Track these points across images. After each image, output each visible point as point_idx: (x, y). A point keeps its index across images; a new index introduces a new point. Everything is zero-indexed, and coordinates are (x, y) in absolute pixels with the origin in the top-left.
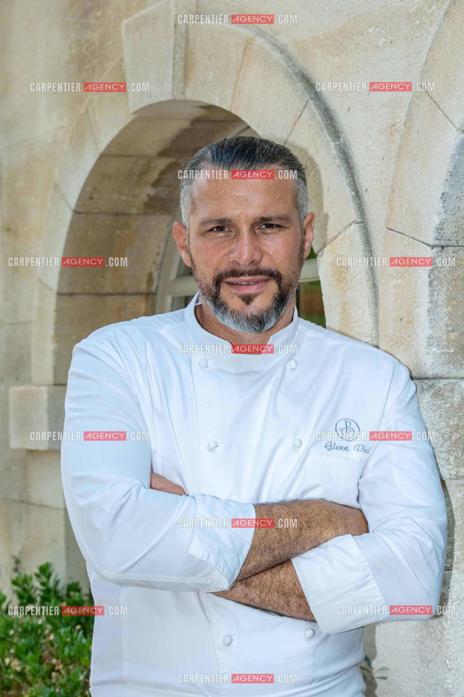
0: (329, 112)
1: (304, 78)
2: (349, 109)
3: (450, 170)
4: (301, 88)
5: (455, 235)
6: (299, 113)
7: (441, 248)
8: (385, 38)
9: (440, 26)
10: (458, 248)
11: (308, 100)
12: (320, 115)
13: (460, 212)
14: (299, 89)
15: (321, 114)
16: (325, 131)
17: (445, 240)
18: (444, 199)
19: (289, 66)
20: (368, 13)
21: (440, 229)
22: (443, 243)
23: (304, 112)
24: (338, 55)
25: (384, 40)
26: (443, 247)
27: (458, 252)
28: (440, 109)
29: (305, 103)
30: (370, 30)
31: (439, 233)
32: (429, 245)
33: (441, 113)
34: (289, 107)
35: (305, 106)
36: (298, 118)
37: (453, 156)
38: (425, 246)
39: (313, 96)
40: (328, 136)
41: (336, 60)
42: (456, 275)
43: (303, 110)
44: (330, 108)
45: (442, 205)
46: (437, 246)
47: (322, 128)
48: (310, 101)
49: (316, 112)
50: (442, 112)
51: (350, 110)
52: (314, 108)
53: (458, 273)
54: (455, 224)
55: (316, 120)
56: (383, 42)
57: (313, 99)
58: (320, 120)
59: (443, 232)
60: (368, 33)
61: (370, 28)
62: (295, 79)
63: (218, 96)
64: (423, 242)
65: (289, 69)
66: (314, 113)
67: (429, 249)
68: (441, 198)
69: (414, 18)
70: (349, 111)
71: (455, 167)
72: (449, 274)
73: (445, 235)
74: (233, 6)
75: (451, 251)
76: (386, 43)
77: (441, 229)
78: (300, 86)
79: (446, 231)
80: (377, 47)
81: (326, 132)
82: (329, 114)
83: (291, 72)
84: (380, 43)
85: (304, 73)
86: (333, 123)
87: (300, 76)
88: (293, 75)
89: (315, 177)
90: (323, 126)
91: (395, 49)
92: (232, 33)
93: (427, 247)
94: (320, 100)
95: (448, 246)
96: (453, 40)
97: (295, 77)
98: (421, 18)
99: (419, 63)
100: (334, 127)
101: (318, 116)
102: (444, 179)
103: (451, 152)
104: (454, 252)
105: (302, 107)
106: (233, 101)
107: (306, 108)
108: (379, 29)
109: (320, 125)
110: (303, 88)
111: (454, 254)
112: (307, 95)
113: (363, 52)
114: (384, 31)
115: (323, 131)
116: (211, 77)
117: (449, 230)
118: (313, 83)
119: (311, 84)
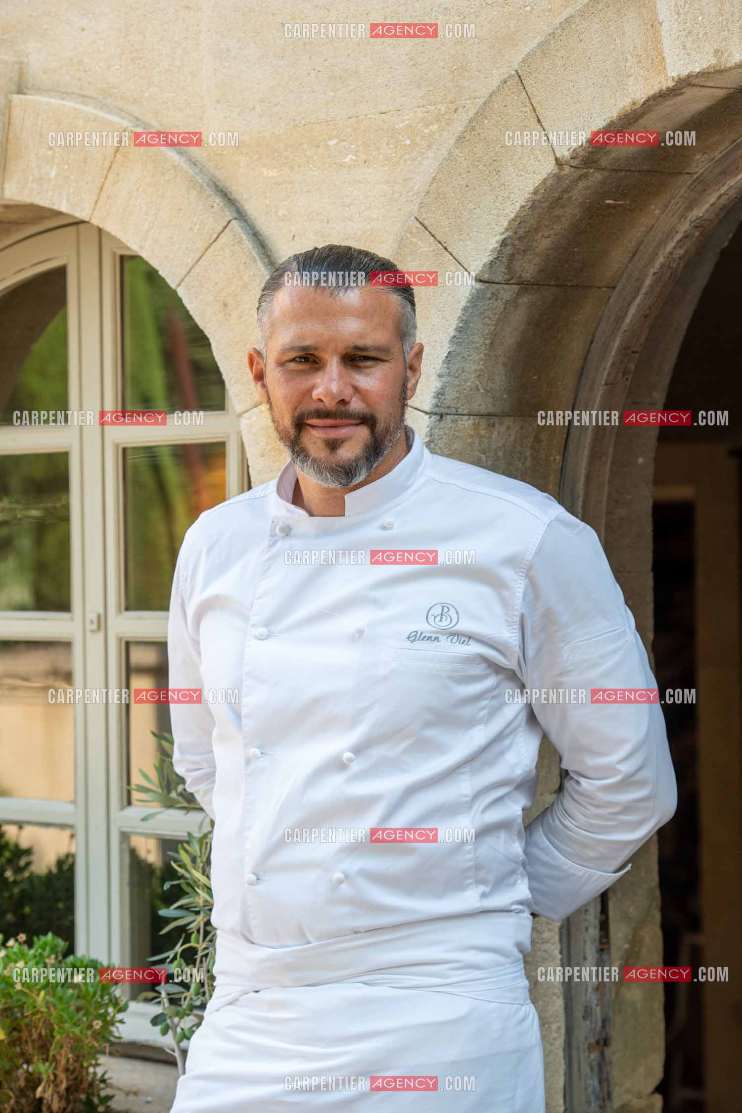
0: (260, 237)
1: (218, 190)
2: (294, 236)
3: (461, 325)
4: (218, 204)
5: (455, 401)
6: (215, 236)
7: (438, 417)
8: (355, 155)
9: (450, 153)
10: (457, 416)
11: (231, 221)
12: (249, 241)
13: (463, 374)
14: (215, 205)
15: (251, 239)
16: (259, 262)
17: (444, 408)
18: (449, 359)
19: (196, 174)
20: (327, 122)
21: (440, 394)
22: (442, 410)
23: (222, 235)
24: (275, 167)
25: (354, 158)
26: (442, 416)
27: (457, 421)
28: (448, 252)
29: (225, 224)
30: (332, 143)
31: (440, 399)
32: (426, 413)
33: (450, 256)
34: (197, 227)
35: (225, 227)
36: (211, 241)
37: (465, 309)
38: (420, 413)
39: (235, 215)
40: (263, 269)
41: (273, 173)
42: (453, 449)
43: (222, 231)
44: (261, 232)
45: (446, 366)
46: (436, 414)
47: (254, 257)
48: (233, 222)
49: (244, 237)
50: (451, 254)
51: (296, 238)
52: (240, 231)
53: (455, 446)
54: (457, 389)
55: (244, 246)
56: (351, 159)
57: (236, 219)
58: (251, 246)
59: (443, 397)
60: (327, 146)
61: (330, 139)
62: (209, 191)
63: (67, 200)
64: (416, 409)
65: (196, 176)
66: (241, 238)
67: (426, 417)
68: (447, 357)
69: (403, 136)
70: (293, 239)
71: (466, 322)
72: (445, 447)
73: (445, 402)
74: (89, 83)
75: (449, 421)
76: (356, 161)
77: (443, 395)
78: (218, 201)
79: (446, 396)
80: (342, 165)
81: (260, 264)
82: (259, 240)
83: (200, 181)
84: (347, 160)
85: (217, 184)
86: (266, 252)
87: (213, 188)
88: (205, 185)
89: (241, 317)
90: (256, 255)
91: (370, 170)
92: (95, 120)
93: (423, 414)
94: (246, 221)
95: (447, 414)
96: (469, 172)
97: (209, 189)
98: (412, 138)
99: (408, 192)
100: (269, 257)
101: (247, 242)
102: (452, 334)
103: (463, 304)
104: (453, 421)
105: (220, 228)
106: (94, 209)
107: (227, 230)
108: (346, 143)
109: (250, 253)
110: (221, 204)
111: (453, 425)
112: (228, 213)
113: (319, 168)
114: (353, 147)
115: (255, 261)
116: (53, 173)
117: (450, 394)
118: (232, 198)
119: (229, 199)
